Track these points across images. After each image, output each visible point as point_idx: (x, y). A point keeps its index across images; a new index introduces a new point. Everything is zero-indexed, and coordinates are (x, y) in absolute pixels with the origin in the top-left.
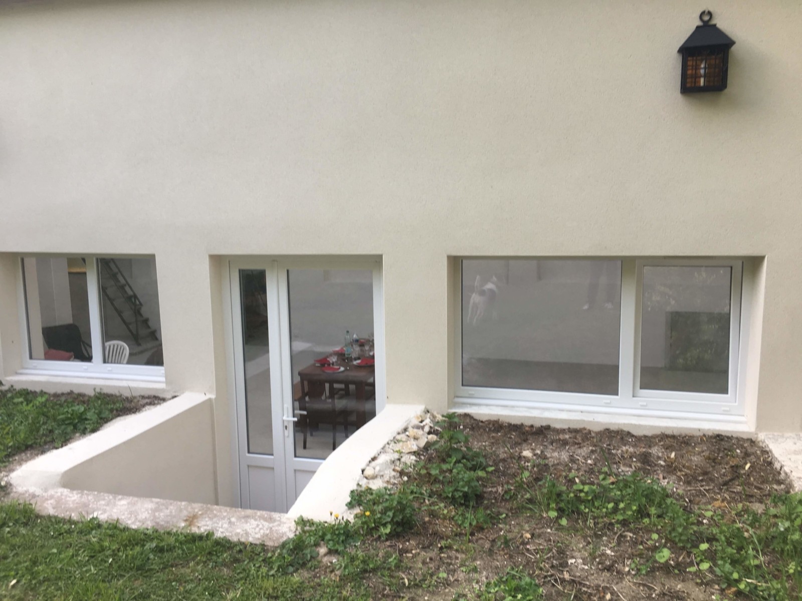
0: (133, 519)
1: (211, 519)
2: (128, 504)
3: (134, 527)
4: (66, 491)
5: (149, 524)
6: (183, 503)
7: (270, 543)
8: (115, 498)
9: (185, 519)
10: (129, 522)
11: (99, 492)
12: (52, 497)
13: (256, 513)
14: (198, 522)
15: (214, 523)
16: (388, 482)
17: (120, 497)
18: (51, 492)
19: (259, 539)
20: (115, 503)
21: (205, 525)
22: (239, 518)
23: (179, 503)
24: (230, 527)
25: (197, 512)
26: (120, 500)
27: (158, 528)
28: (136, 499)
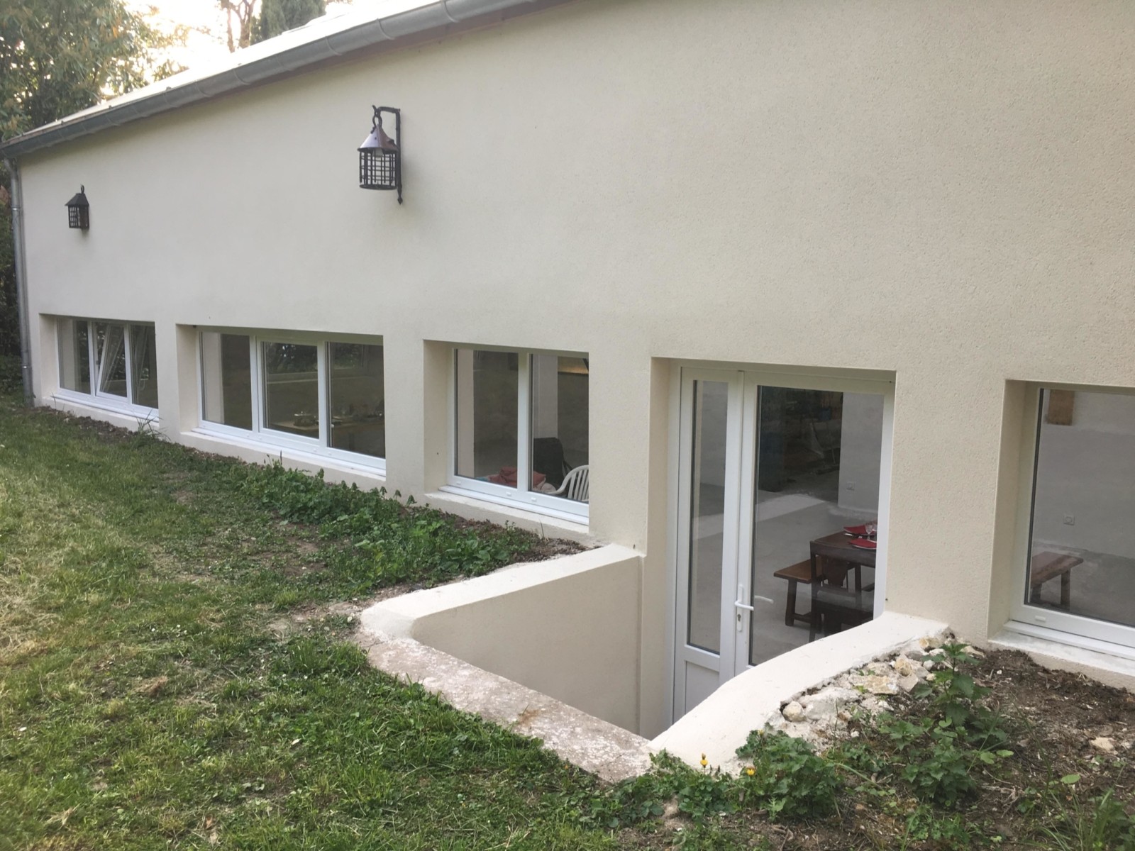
0: (463, 697)
1: (552, 721)
2: (471, 676)
3: (458, 707)
4: (413, 643)
5: (476, 709)
6: (532, 691)
7: (605, 777)
8: (460, 664)
9: (522, 712)
10: (457, 700)
11: (448, 652)
12: (395, 647)
13: (612, 729)
14: (533, 721)
15: (553, 728)
16: (821, 732)
17: (466, 665)
18: (398, 641)
19: (595, 766)
20: (456, 670)
21: (539, 728)
22: (588, 730)
23: (527, 690)
24: (569, 739)
25: (540, 708)
26: (464, 668)
27: (483, 715)
28: (482, 671)
